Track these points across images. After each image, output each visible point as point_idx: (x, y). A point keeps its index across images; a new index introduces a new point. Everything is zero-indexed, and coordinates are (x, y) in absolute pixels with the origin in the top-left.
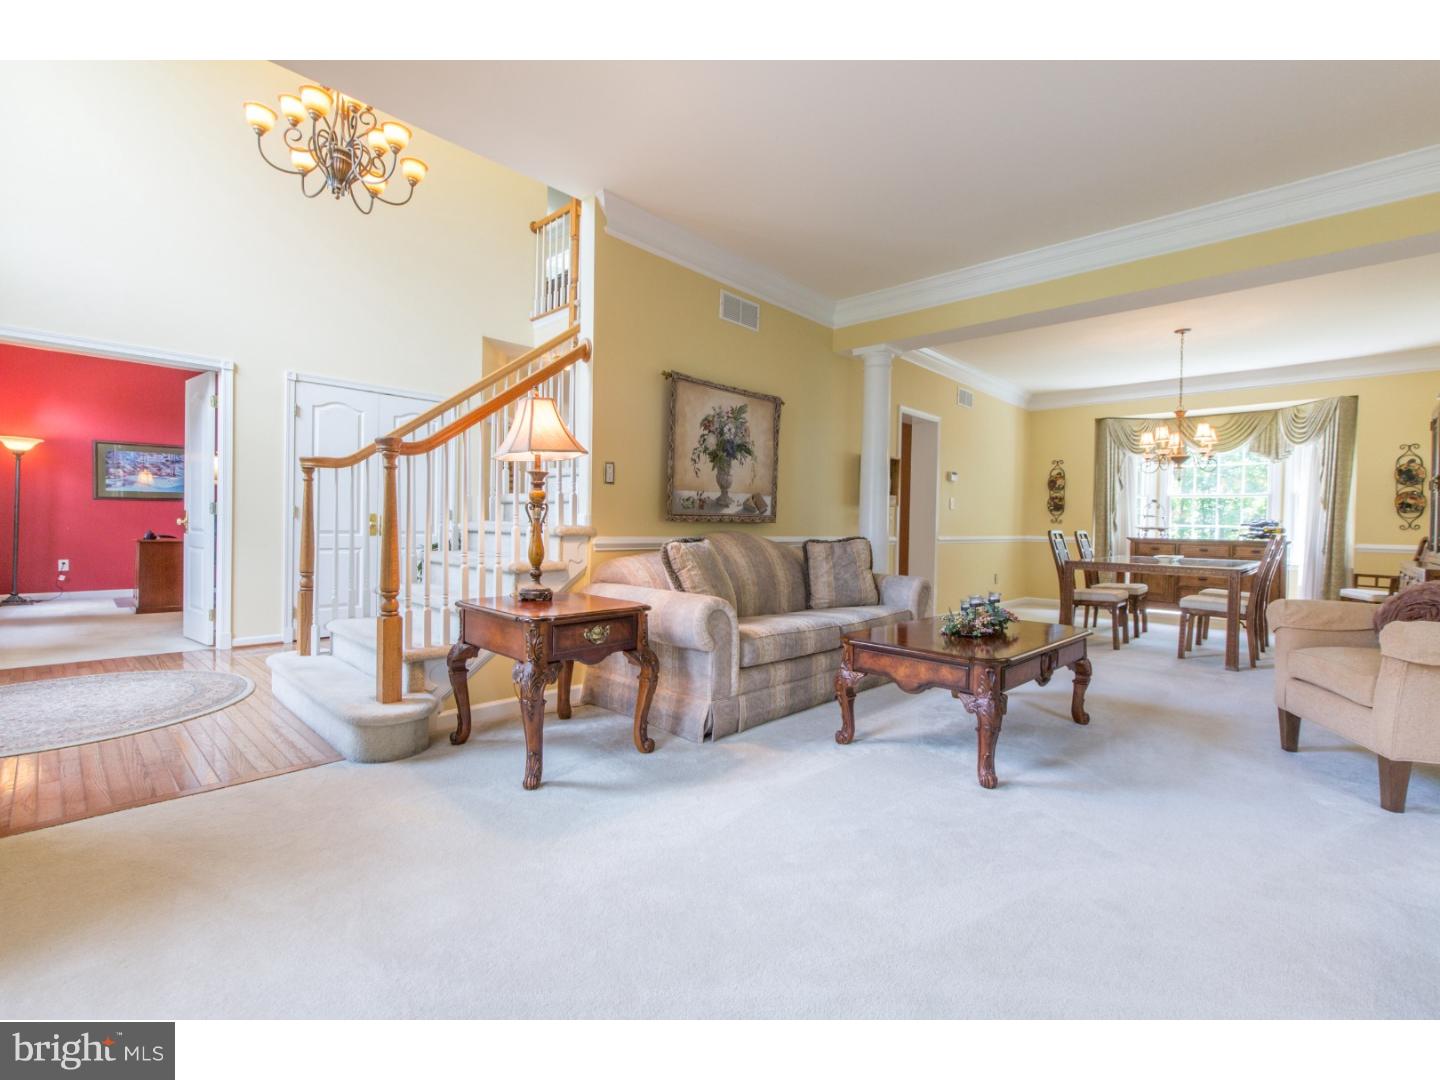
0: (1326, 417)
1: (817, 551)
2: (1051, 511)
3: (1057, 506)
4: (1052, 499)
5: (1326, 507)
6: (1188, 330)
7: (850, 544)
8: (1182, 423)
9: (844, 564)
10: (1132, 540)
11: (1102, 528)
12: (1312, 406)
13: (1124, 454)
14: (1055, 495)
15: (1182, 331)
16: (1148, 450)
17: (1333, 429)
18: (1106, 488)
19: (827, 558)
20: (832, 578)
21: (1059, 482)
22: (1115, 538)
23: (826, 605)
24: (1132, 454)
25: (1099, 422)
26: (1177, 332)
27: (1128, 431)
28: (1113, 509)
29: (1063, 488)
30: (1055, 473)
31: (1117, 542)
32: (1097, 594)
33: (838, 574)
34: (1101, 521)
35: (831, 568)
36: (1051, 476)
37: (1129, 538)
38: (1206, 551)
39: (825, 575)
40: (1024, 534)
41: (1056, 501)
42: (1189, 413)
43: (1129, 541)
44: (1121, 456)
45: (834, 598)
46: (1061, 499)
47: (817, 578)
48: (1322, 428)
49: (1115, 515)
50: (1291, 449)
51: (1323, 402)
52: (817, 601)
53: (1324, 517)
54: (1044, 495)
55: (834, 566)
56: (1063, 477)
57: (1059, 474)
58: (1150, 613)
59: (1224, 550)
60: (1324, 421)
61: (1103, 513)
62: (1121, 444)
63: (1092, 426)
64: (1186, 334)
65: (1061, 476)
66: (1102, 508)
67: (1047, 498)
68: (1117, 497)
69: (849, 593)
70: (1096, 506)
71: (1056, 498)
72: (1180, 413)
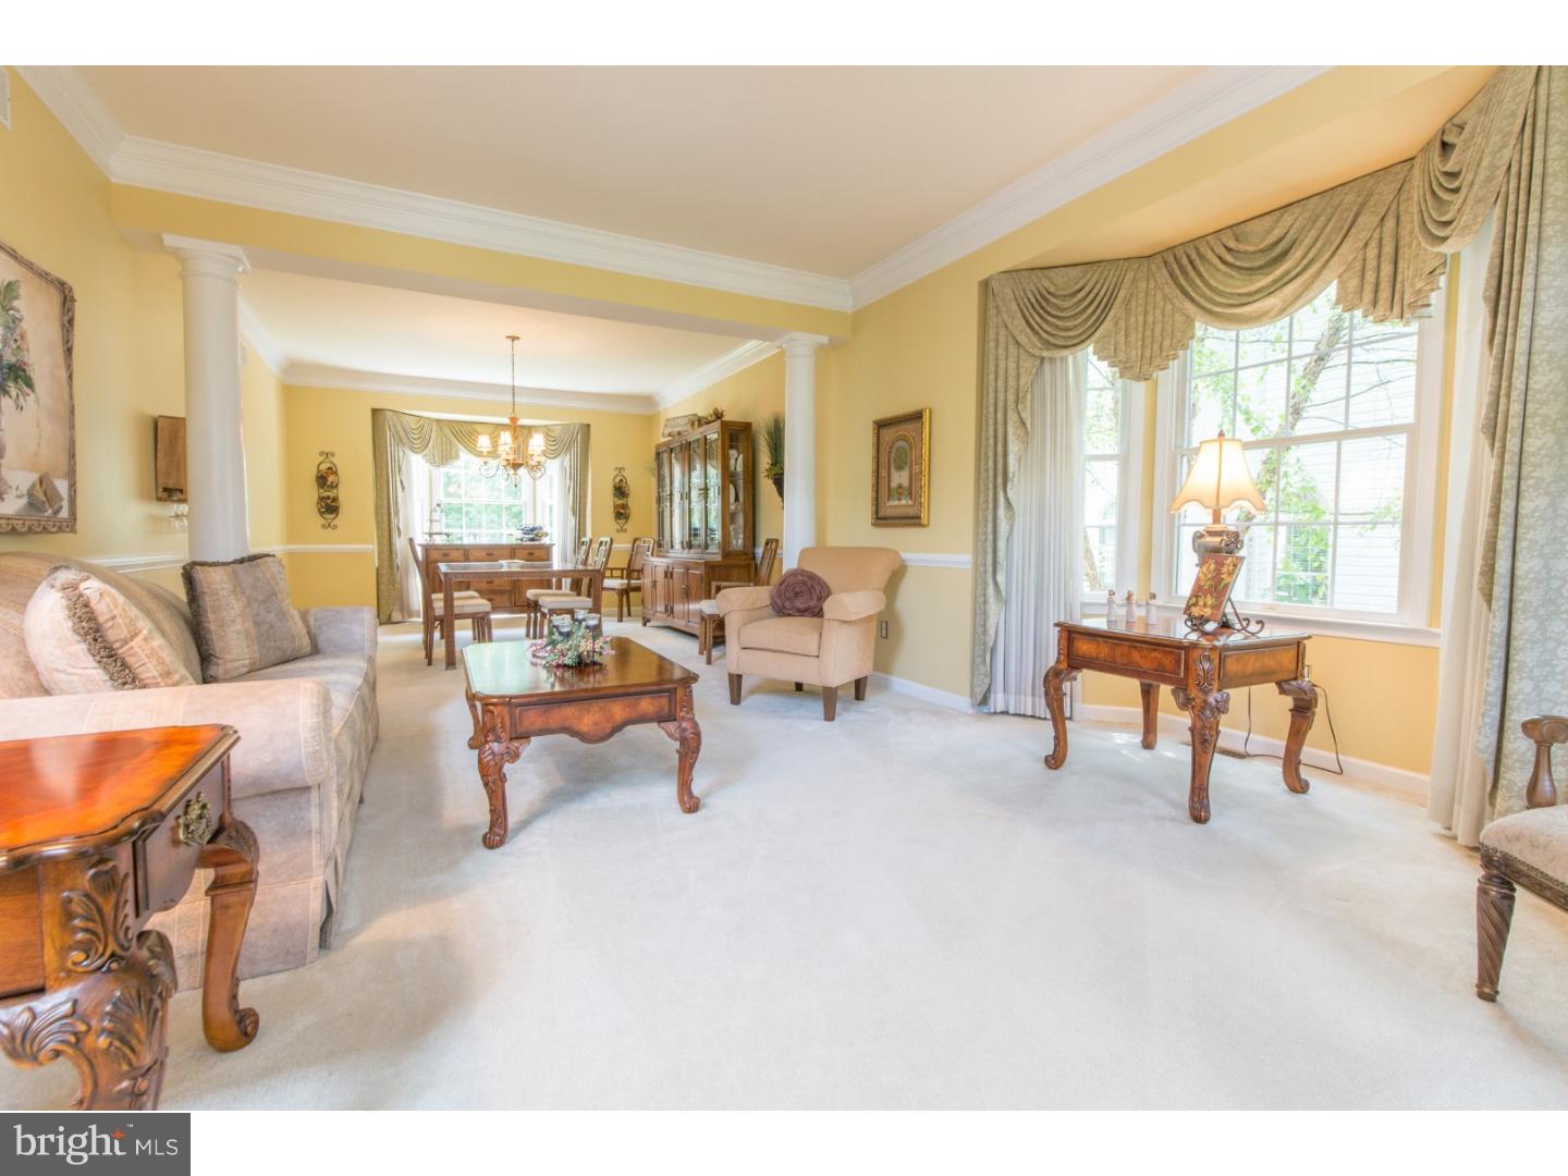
0: (572, 439)
1: (216, 582)
2: (321, 514)
3: (329, 507)
4: (322, 499)
5: (574, 514)
6: (518, 338)
7: (258, 565)
8: (520, 432)
9: (261, 598)
10: (423, 546)
11: (385, 533)
12: (559, 427)
13: (404, 452)
14: (326, 494)
15: (514, 338)
16: (485, 453)
17: (577, 448)
18: (388, 491)
19: (234, 592)
20: (250, 624)
21: (331, 479)
23: (244, 670)
24: (410, 453)
25: (375, 412)
26: (508, 337)
27: (408, 427)
28: (397, 513)
29: (337, 486)
30: (324, 467)
31: (402, 548)
32: (468, 605)
33: (258, 615)
34: (385, 526)
35: (245, 607)
36: (320, 471)
38: (491, 554)
39: (239, 620)
40: (288, 543)
41: (328, 501)
42: (522, 422)
44: (401, 454)
45: (257, 655)
46: (335, 499)
47: (222, 626)
48: (569, 448)
49: (399, 519)
51: (568, 425)
52: (229, 666)
53: (572, 521)
54: (312, 494)
55: (249, 604)
56: (336, 473)
57: (330, 468)
58: (495, 620)
59: (507, 552)
60: (570, 441)
61: (386, 518)
62: (401, 441)
63: (369, 414)
64: (516, 342)
65: (332, 471)
66: (385, 511)
67: (316, 498)
68: (400, 500)
69: (279, 643)
70: (377, 507)
71: (328, 498)
72: (514, 420)
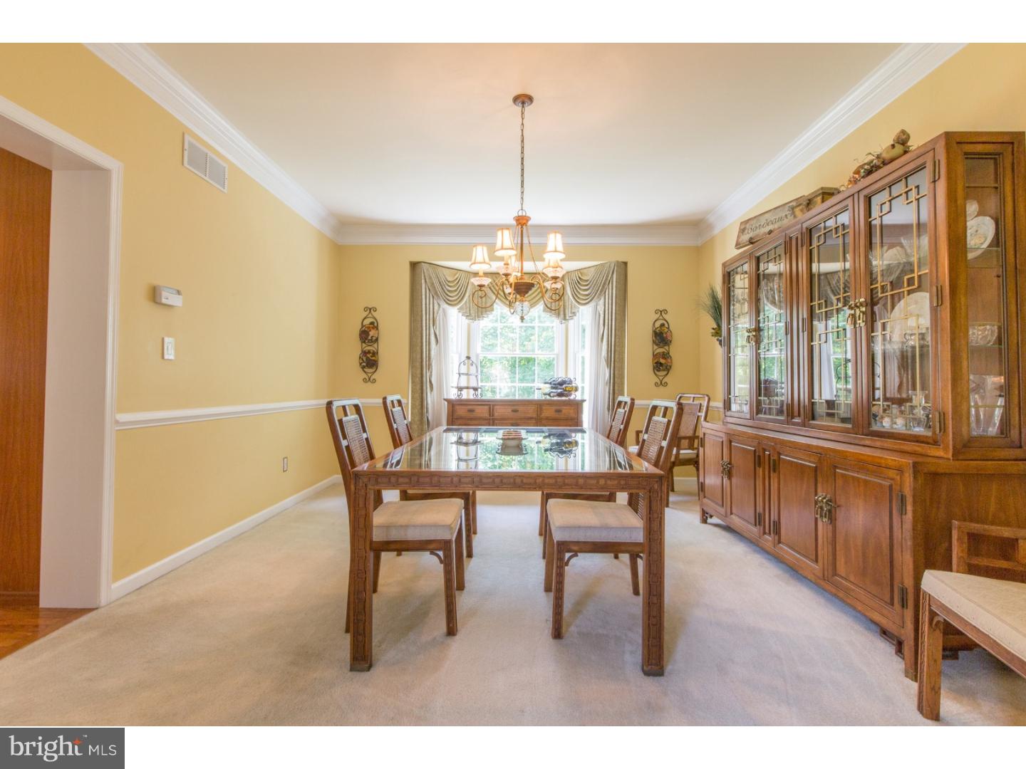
0: (606, 279)
2: (363, 368)
3: (370, 362)
4: (365, 353)
5: (608, 365)
10: (449, 401)
11: (418, 387)
12: (593, 269)
13: (439, 304)
14: (367, 349)
17: (612, 290)
18: (422, 343)
21: (372, 333)
22: (431, 398)
24: (446, 306)
25: (414, 265)
27: (442, 280)
28: (430, 366)
29: (377, 339)
30: (367, 322)
31: (433, 403)
34: (418, 380)
36: (363, 326)
37: (445, 400)
38: (517, 411)
41: (369, 355)
43: (446, 403)
44: (436, 307)
46: (375, 354)
48: (603, 291)
49: (431, 372)
50: (576, 310)
51: (602, 266)
53: (605, 374)
54: (354, 349)
56: (377, 328)
57: (372, 323)
60: (604, 284)
61: (419, 371)
62: (436, 293)
63: (407, 267)
65: (374, 326)
66: (418, 364)
67: (358, 352)
68: (433, 353)
70: (412, 361)
71: (369, 352)
